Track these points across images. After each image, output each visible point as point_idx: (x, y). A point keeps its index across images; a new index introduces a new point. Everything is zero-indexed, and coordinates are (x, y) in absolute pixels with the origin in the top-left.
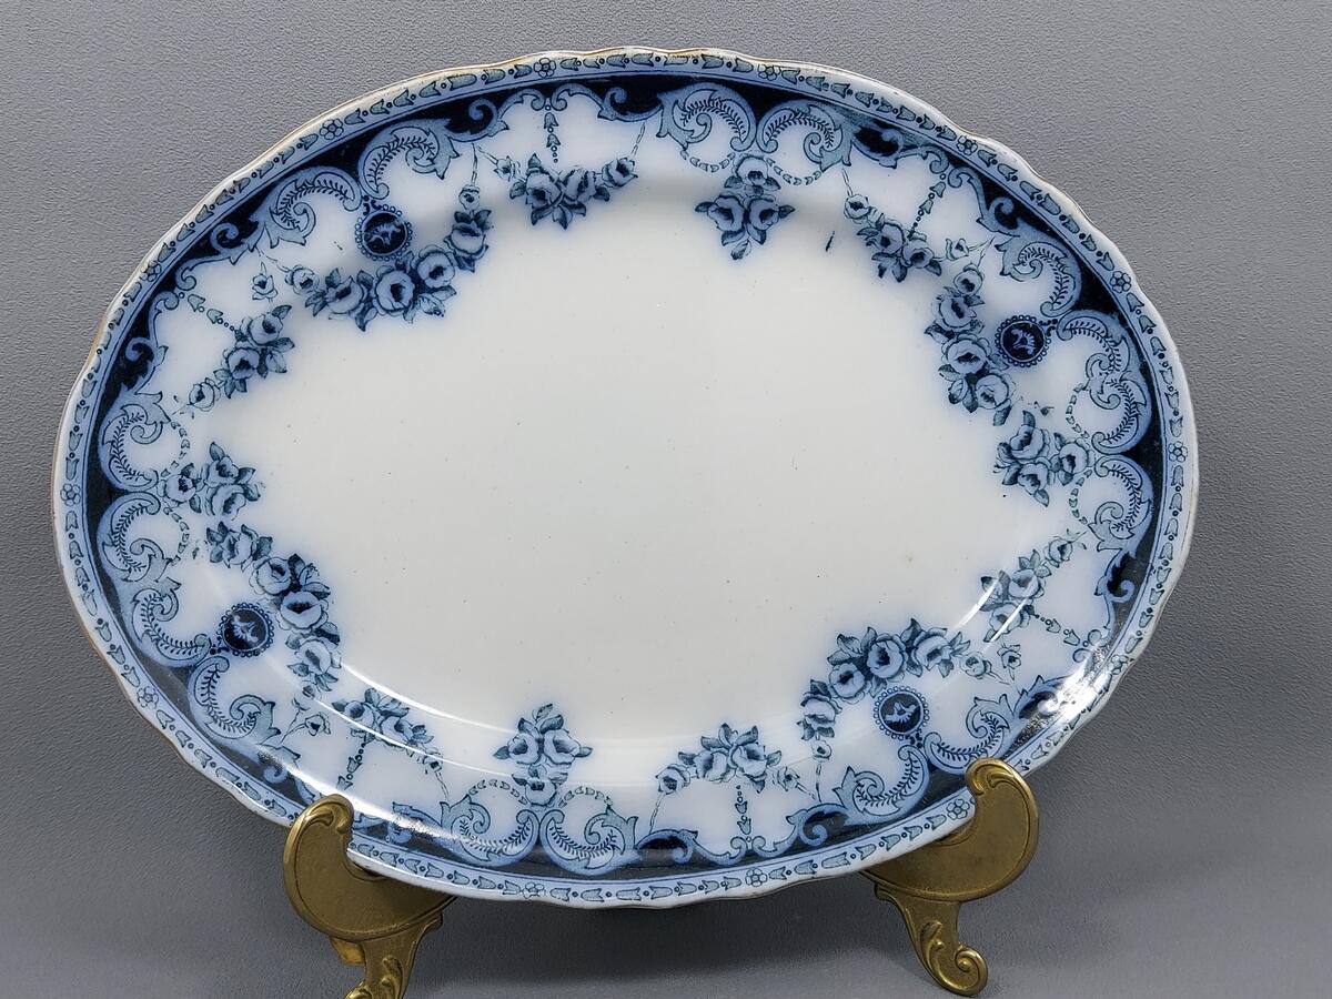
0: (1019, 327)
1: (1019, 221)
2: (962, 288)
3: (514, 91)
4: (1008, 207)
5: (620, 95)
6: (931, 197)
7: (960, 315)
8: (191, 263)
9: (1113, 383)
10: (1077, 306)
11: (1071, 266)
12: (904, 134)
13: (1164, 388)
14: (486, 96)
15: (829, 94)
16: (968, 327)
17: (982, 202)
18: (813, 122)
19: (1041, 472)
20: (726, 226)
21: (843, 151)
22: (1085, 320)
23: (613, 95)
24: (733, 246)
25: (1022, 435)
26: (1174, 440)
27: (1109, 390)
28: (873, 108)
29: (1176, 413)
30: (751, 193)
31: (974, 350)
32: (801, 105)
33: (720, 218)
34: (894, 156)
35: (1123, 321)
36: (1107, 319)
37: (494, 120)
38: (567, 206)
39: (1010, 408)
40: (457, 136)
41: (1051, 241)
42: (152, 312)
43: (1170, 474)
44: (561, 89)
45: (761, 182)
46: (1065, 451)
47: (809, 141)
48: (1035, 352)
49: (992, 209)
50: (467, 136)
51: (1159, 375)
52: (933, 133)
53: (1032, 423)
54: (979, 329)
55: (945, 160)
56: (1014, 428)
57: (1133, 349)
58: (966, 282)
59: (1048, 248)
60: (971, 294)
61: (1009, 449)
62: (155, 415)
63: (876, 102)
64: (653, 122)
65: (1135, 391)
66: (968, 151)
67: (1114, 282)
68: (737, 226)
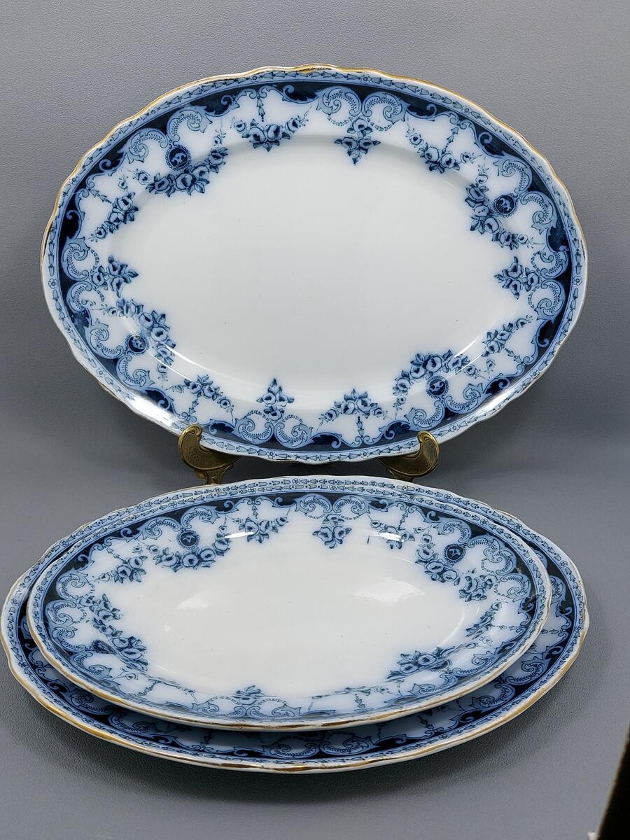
0: (451, 548)
1: (439, 517)
3: (241, 498)
4: (433, 514)
5: (280, 500)
6: (404, 518)
7: (428, 554)
8: (111, 538)
9: (497, 555)
11: (465, 525)
12: (387, 500)
13: (516, 546)
14: (230, 499)
15: (357, 492)
17: (423, 515)
18: (353, 502)
19: (480, 592)
20: (326, 539)
24: (330, 545)
25: (468, 585)
26: (528, 559)
27: (496, 557)
28: (374, 493)
30: (333, 524)
31: (438, 565)
32: (347, 497)
35: (491, 534)
36: (485, 536)
38: (262, 535)
39: (459, 579)
41: (454, 519)
42: (92, 549)
45: (337, 520)
46: (487, 579)
47: (353, 508)
49: (428, 516)
50: (223, 512)
51: (513, 544)
52: (398, 497)
53: (470, 579)
55: (405, 505)
56: (464, 584)
57: (499, 541)
58: (425, 539)
59: (453, 522)
61: (464, 591)
62: (83, 580)
64: (293, 507)
68: (330, 538)
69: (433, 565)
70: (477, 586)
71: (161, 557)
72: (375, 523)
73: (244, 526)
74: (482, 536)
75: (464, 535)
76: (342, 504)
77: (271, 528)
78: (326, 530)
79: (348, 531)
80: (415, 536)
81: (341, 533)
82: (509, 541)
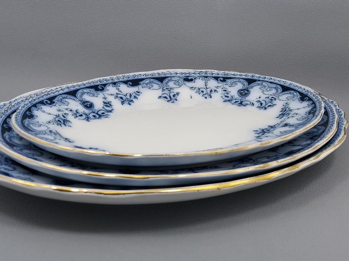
1: (226, 80)
2: (224, 92)
4: (222, 79)
7: (228, 97)
9: (268, 88)
10: (249, 84)
11: (242, 80)
13: (278, 82)
15: (174, 75)
16: (232, 98)
18: (173, 81)
20: (167, 100)
21: (183, 83)
22: (253, 85)
23: (129, 84)
28: (183, 75)
29: (284, 82)
30: (168, 92)
32: (169, 78)
33: (165, 99)
34: (194, 80)
35: (260, 81)
36: (256, 82)
37: (105, 89)
39: (253, 103)
40: (97, 91)
43: (293, 87)
44: (117, 83)
46: (270, 98)
48: (248, 92)
49: (219, 81)
53: (259, 101)
54: (234, 97)
55: (204, 78)
56: (257, 104)
57: (266, 82)
58: (224, 90)
59: (235, 81)
60: (227, 92)
61: (260, 107)
63: (183, 73)
64: (140, 87)
65: (273, 86)
66: (207, 74)
67: (252, 77)
68: (169, 99)
69: (234, 101)
70: (266, 103)
71: (76, 114)
72: (192, 88)
73: (117, 97)
74: (254, 83)
75: (244, 85)
76: (168, 82)
77: (133, 97)
78: (165, 95)
79: (178, 94)
80: (217, 90)
81: (174, 96)
82: (272, 81)
